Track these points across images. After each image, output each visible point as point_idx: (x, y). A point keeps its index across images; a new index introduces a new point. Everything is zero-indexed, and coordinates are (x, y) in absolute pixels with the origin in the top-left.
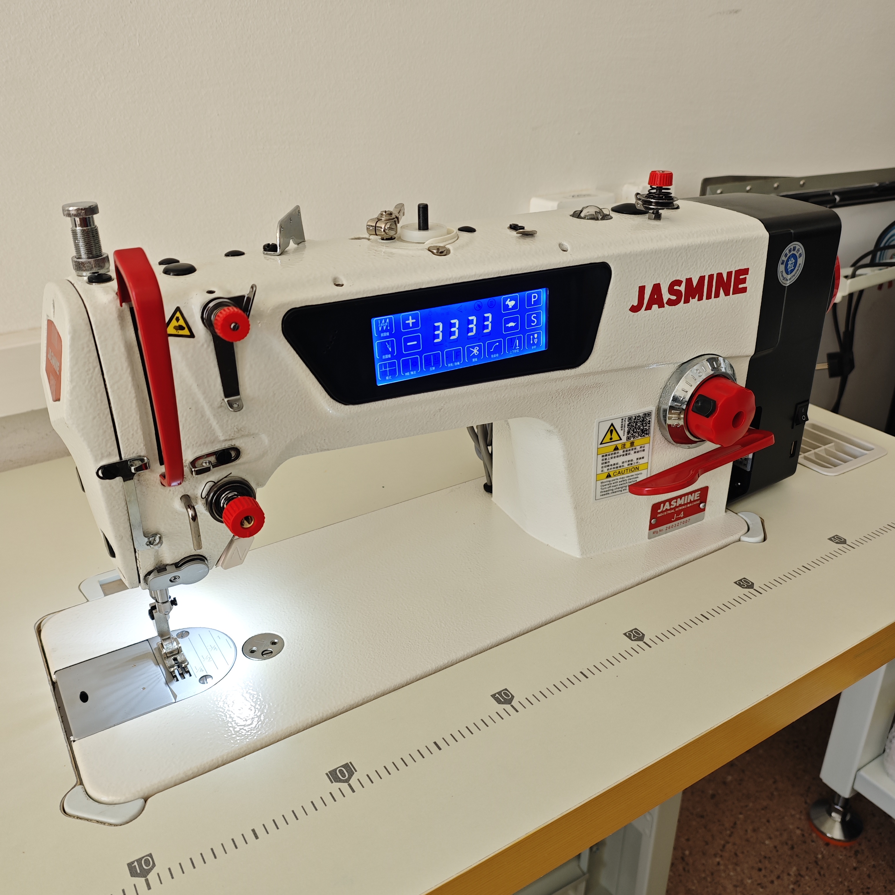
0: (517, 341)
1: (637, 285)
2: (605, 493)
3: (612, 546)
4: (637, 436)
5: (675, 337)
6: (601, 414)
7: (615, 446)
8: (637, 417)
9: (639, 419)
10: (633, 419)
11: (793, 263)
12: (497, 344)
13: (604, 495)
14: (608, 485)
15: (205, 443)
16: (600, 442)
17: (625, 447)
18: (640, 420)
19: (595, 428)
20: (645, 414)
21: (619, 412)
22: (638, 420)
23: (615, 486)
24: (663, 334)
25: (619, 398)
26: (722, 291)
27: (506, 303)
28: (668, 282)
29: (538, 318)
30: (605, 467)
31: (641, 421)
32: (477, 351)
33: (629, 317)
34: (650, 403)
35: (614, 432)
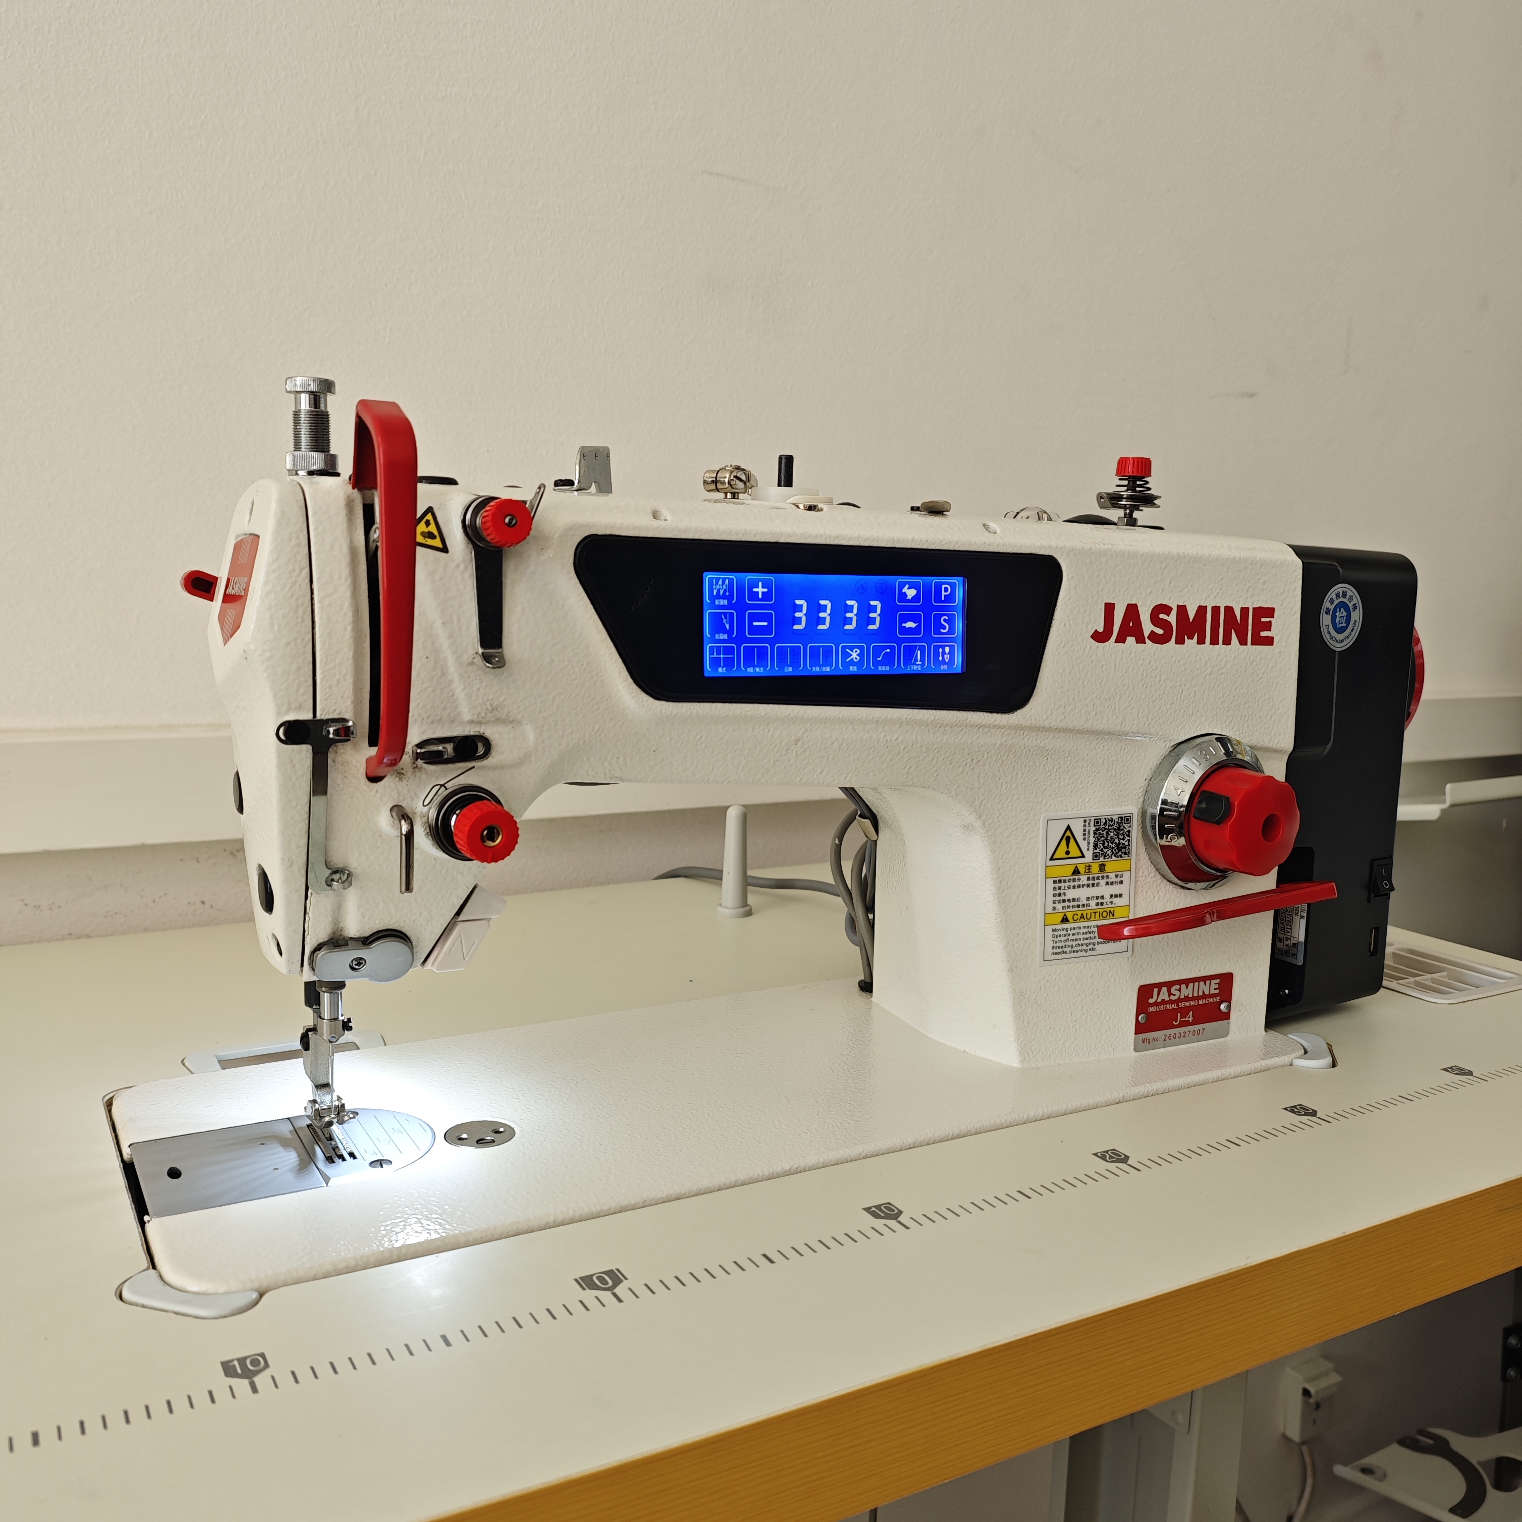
0: (919, 652)
1: (1103, 601)
2: (1059, 951)
3: (1074, 1055)
4: (1110, 855)
5: (1164, 695)
6: (1050, 806)
7: (1075, 866)
8: (1109, 820)
9: (1111, 824)
10: (1102, 824)
11: (1345, 618)
12: (888, 650)
13: (1058, 953)
14: (1065, 936)
15: (440, 720)
16: (1049, 856)
17: (1090, 871)
18: (1114, 827)
19: (1041, 830)
20: (1122, 818)
21: (1079, 808)
22: (1111, 826)
23: (1076, 940)
24: (1145, 686)
25: (1079, 782)
26: (1234, 636)
27: (903, 591)
28: (1150, 606)
29: (951, 621)
30: (1059, 902)
31: (1115, 829)
32: (857, 655)
33: (1090, 648)
34: (1129, 801)
35: (1072, 841)
